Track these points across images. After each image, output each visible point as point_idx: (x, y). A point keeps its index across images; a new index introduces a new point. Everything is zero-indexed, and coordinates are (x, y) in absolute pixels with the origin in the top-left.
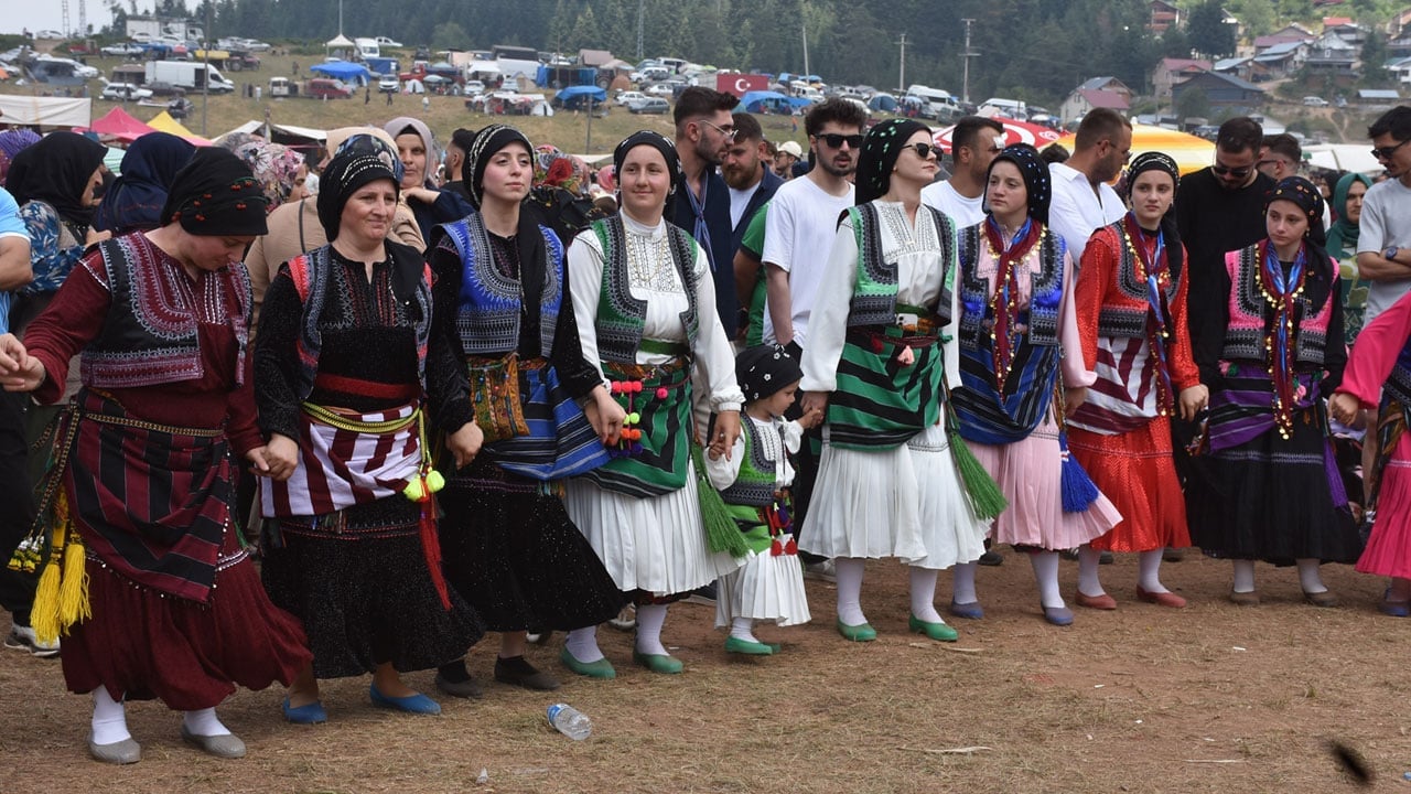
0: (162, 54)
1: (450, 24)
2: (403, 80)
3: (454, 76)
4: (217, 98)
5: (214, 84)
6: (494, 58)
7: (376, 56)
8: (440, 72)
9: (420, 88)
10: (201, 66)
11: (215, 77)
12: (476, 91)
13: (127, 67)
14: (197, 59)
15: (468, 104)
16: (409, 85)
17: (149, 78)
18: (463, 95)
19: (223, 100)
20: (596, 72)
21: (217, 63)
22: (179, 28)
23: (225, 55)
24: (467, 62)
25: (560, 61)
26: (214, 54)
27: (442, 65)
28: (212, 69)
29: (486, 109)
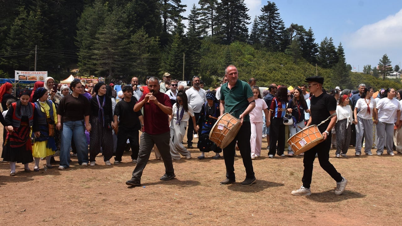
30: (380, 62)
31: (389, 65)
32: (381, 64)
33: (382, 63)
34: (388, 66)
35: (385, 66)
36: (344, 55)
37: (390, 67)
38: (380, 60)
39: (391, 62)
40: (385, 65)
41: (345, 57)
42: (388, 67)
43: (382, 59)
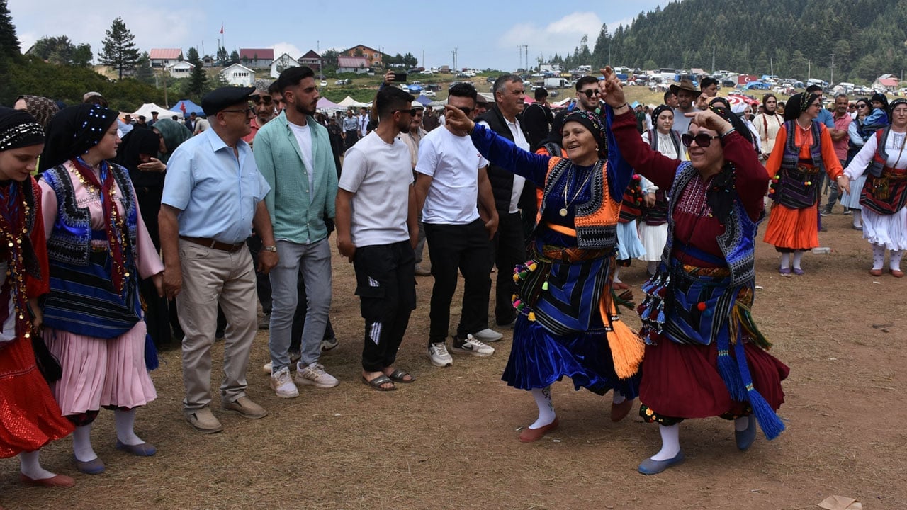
0: (550, 76)
1: (650, 61)
2: (629, 81)
3: (646, 79)
4: (566, 90)
5: (566, 85)
6: (660, 72)
7: (620, 73)
8: (641, 78)
9: (634, 83)
10: (561, 79)
11: (566, 83)
12: (652, 84)
13: (539, 81)
14: (561, 77)
15: (650, 89)
16: (631, 83)
17: (545, 84)
18: (648, 85)
19: (569, 90)
20: (695, 76)
21: (567, 78)
22: (557, 66)
23: (570, 75)
24: (652, 74)
25: (684, 73)
26: (565, 75)
27: (643, 76)
28: (566, 80)
29: (656, 91)
30: (107, 36)
31: (131, 45)
32: (109, 40)
33: (112, 40)
34: (127, 46)
35: (121, 48)
36: (8, 15)
37: (132, 48)
38: (107, 31)
39: (133, 37)
40: (120, 44)
41: (13, 22)
42: (127, 49)
43: (111, 31)
